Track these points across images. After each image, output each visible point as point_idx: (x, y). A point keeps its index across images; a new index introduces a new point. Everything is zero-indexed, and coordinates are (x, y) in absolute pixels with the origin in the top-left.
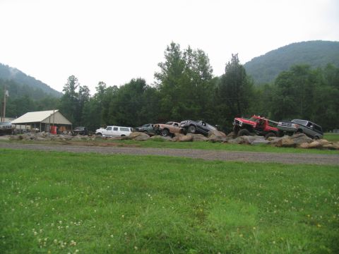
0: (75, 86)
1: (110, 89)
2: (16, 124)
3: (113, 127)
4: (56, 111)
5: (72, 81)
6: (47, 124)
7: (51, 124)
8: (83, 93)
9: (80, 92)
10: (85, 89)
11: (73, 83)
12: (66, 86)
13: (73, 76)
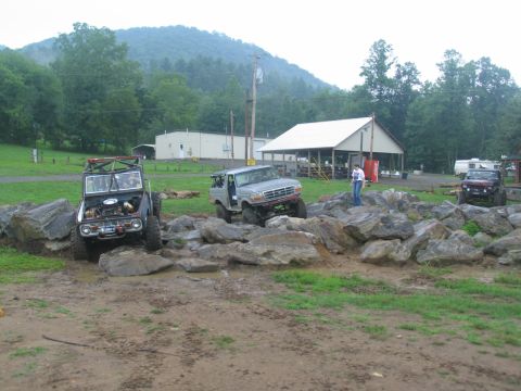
0: (387, 62)
1: (471, 66)
2: (273, 152)
4: (367, 120)
5: (381, 51)
6: (354, 153)
7: (366, 154)
8: (404, 79)
9: (399, 77)
10: (409, 71)
11: (383, 57)
12: (367, 65)
13: (381, 41)
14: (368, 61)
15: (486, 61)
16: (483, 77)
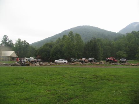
1: (23, 41)
3: (61, 60)
4: (14, 52)
8: (10, 43)
9: (9, 42)
10: (11, 41)
11: (6, 38)
12: (3, 40)
13: (6, 35)
14: (3, 39)
15: (25, 41)
16: (24, 44)
